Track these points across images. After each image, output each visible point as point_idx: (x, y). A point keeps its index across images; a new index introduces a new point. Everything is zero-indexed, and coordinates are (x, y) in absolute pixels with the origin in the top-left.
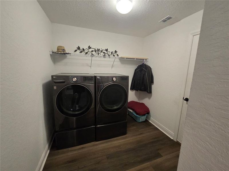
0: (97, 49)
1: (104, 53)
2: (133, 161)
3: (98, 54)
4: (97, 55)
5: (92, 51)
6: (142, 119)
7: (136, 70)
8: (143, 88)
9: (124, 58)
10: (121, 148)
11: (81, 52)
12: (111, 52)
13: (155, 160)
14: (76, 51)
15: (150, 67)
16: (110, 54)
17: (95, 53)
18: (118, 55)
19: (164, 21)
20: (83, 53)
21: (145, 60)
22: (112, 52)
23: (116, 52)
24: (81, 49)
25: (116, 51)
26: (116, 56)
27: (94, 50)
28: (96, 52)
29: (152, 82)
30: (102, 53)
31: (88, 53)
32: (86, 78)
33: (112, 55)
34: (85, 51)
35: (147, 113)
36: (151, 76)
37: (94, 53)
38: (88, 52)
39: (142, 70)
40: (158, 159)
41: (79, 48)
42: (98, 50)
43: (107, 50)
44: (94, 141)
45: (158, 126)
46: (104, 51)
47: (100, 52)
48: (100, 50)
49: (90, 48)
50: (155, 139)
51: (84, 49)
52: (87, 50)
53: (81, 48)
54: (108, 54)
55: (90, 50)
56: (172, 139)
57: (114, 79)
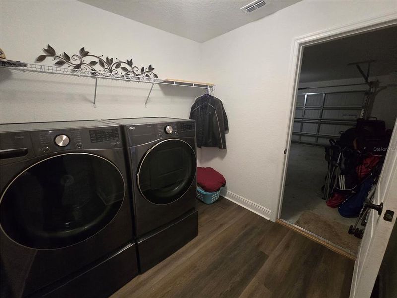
0: (104, 59)
1: (124, 69)
2: (229, 289)
3: (111, 71)
4: (108, 74)
5: (94, 63)
6: (215, 196)
7: (193, 108)
8: (210, 140)
9: (173, 83)
10: (198, 269)
11: (60, 63)
12: (140, 69)
13: (262, 268)
14: (41, 58)
15: (220, 101)
16: (139, 72)
17: (102, 69)
18: (156, 76)
19: (250, 9)
20: (66, 65)
21: (209, 88)
22: (143, 69)
23: (151, 68)
24: (57, 54)
25: (151, 66)
26: (152, 77)
27: (97, 60)
28: (103, 65)
29: (226, 128)
30: (119, 70)
31: (82, 66)
32: (98, 134)
33: (144, 75)
34: (72, 61)
35: (221, 185)
36: (223, 118)
37: (98, 67)
38: (81, 64)
39: (207, 106)
40: (265, 265)
41: (50, 51)
42: (110, 61)
43: (130, 63)
44: (137, 275)
45: (245, 204)
46: (123, 65)
47: (115, 65)
48: (115, 61)
49: (84, 53)
50: (245, 227)
51: (67, 57)
52: (79, 59)
53: (59, 52)
54: (134, 72)
55: (87, 59)
56: (269, 219)
57: (169, 129)
